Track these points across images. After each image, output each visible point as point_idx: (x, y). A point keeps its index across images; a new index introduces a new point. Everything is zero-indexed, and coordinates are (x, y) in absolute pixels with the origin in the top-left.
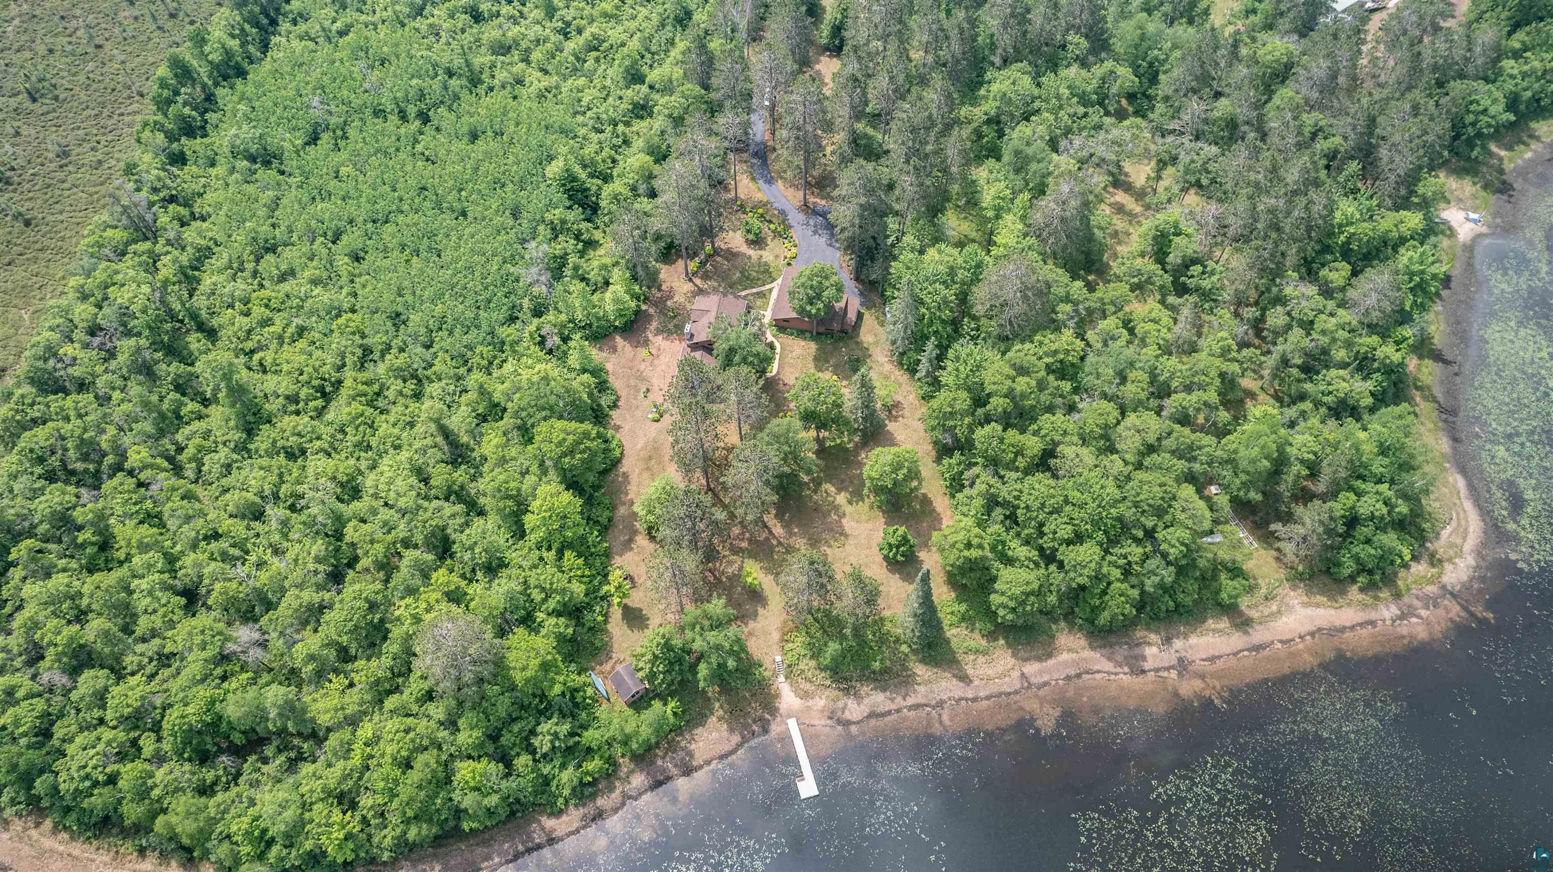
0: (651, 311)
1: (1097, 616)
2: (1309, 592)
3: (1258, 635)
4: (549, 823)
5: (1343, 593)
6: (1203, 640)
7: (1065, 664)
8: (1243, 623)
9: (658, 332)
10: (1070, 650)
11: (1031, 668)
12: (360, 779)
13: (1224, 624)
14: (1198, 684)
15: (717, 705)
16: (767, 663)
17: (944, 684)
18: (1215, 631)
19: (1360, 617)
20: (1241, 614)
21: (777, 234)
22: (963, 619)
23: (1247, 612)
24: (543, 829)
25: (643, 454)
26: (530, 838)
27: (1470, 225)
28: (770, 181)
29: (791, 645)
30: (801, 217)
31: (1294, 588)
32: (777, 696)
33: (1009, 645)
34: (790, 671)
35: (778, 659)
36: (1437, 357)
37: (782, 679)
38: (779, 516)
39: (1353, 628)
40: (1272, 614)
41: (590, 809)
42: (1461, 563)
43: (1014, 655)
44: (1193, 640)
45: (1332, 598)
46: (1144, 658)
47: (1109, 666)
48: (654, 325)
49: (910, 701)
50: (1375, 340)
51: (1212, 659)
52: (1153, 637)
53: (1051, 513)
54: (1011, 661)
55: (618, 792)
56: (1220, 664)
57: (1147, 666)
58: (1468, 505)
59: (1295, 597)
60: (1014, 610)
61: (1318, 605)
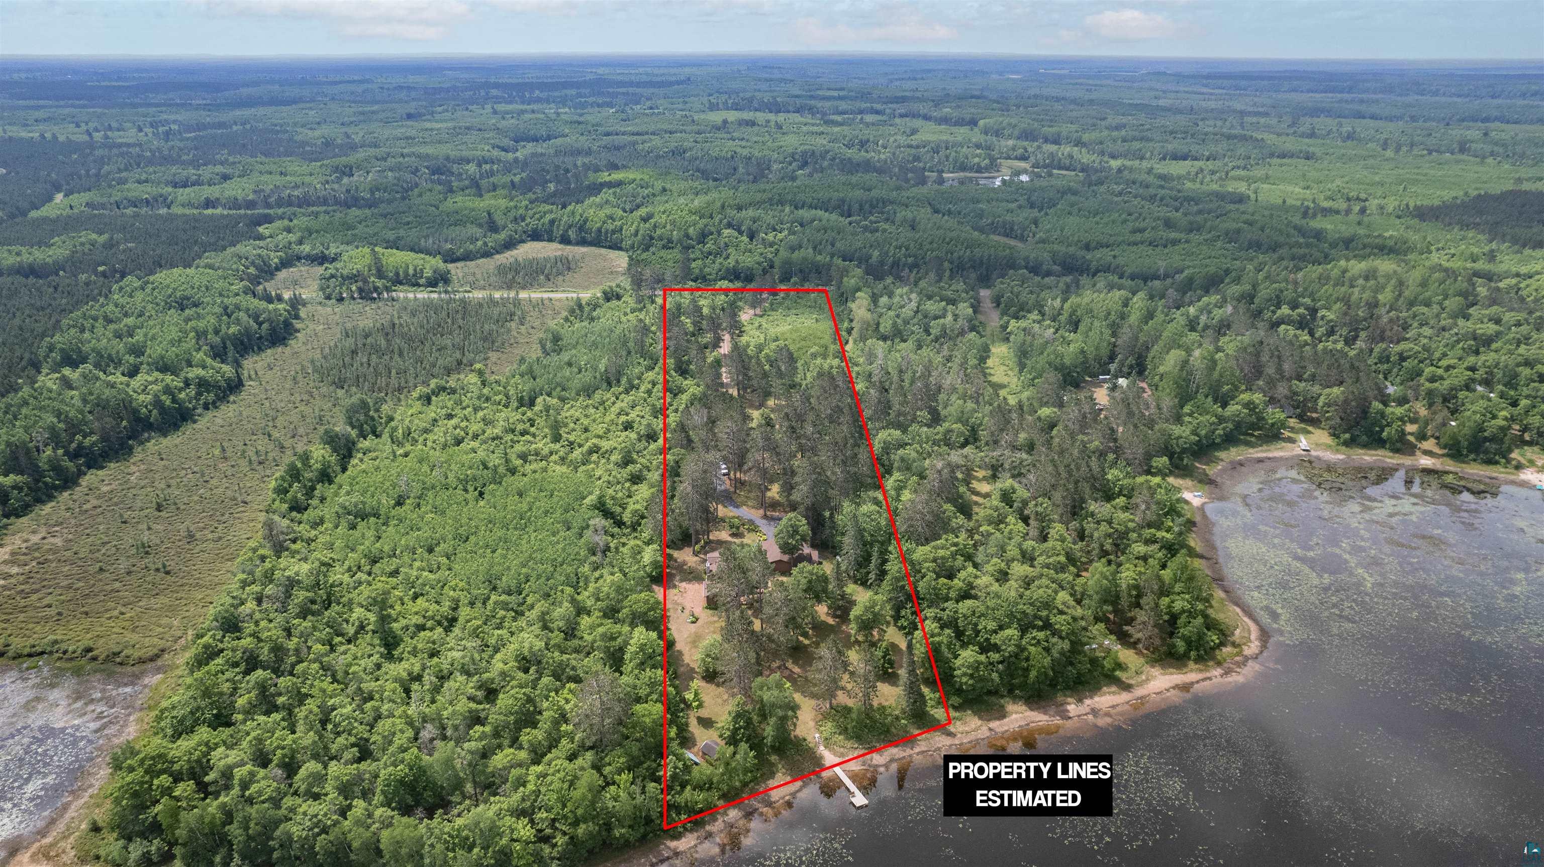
0: (674, 572)
1: (1027, 677)
2: (1163, 667)
3: (1139, 692)
4: (673, 844)
5: (1185, 666)
6: (1103, 699)
7: (1016, 720)
8: (1127, 687)
9: (681, 581)
10: (1016, 713)
11: (994, 724)
12: (535, 801)
13: (1114, 688)
14: (1108, 720)
15: (780, 766)
16: (809, 739)
17: (937, 739)
18: (1109, 693)
19: (1200, 676)
20: (1123, 682)
21: (749, 530)
22: (939, 703)
23: (1127, 681)
24: (669, 848)
25: (689, 640)
26: (659, 853)
27: (1198, 499)
28: (737, 507)
29: (823, 728)
30: (765, 521)
31: (1153, 667)
32: (822, 757)
33: (975, 713)
34: (828, 743)
35: (817, 735)
36: (1201, 557)
37: (822, 748)
38: (795, 662)
39: (1198, 682)
40: (1143, 681)
41: (702, 833)
42: (1252, 645)
43: (980, 718)
44: (1097, 699)
45: (1177, 668)
46: (1068, 711)
47: (1046, 718)
48: (678, 578)
49: (917, 750)
50: (1153, 531)
51: (1113, 707)
52: (1070, 700)
53: (979, 617)
54: (979, 722)
55: (720, 821)
56: (1119, 709)
57: (1071, 715)
58: (1246, 619)
59: (1156, 671)
60: (971, 676)
61: (1171, 674)
